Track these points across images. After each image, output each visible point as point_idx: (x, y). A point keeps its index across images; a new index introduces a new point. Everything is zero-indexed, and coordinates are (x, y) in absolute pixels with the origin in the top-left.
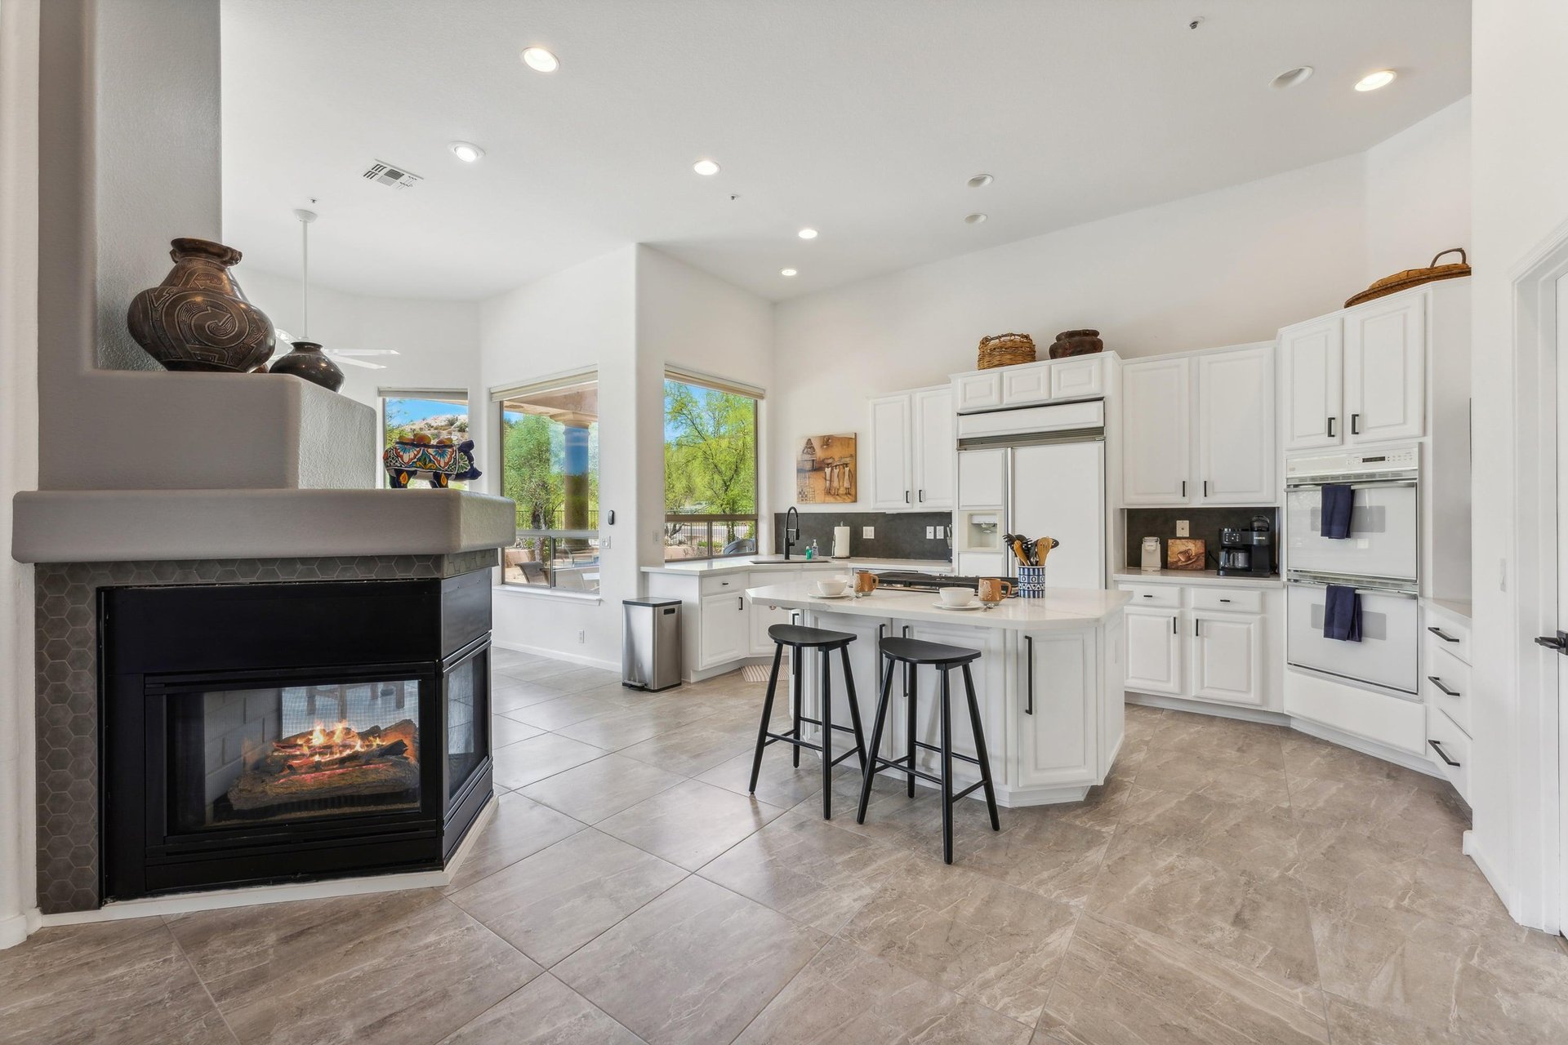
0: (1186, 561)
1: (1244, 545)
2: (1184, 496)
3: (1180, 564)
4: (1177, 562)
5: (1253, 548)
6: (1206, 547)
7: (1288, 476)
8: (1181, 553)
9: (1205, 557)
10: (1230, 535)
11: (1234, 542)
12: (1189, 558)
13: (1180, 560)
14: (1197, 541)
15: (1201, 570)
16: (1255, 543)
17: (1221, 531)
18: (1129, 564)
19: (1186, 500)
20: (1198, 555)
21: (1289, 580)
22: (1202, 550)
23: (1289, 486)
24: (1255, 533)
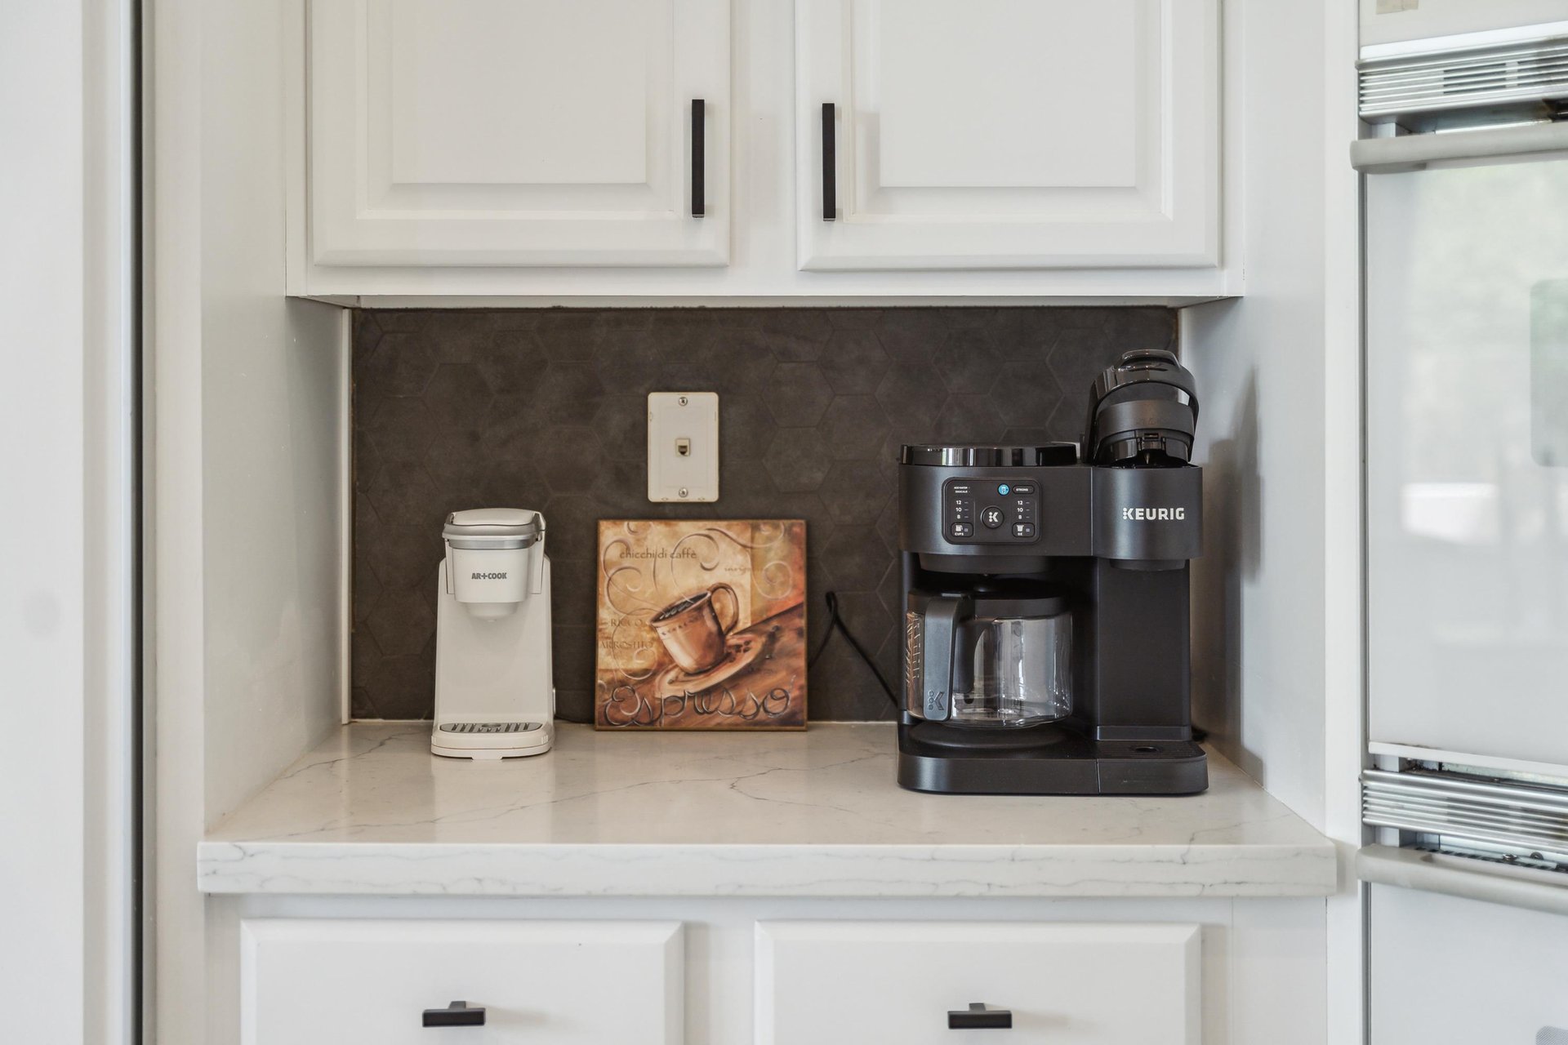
0: (702, 671)
1: (1054, 562)
2: (698, 207)
3: (666, 688)
4: (649, 676)
5: (1100, 580)
6: (811, 569)
7: (1370, 54)
8: (671, 612)
9: (810, 634)
10: (980, 495)
11: (993, 544)
12: (718, 650)
13: (665, 662)
14: (766, 530)
15: (788, 723)
16: (1124, 548)
17: (916, 462)
18: (361, 706)
19: (708, 238)
20: (768, 625)
21: (1371, 833)
22: (790, 593)
23: (1369, 125)
24: (1124, 481)
